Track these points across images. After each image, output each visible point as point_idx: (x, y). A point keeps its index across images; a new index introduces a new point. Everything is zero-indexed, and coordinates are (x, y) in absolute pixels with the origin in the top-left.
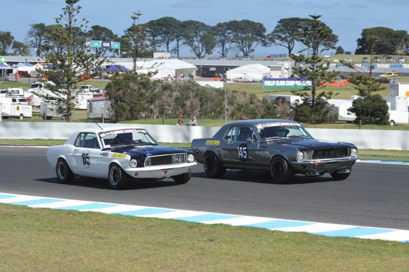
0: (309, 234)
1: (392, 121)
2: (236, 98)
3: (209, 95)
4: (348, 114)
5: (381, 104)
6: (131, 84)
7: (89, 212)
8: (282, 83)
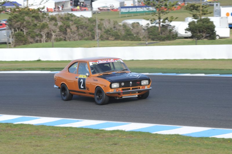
0: (181, 135)
1: (218, 35)
2: (103, 24)
3: (84, 23)
4: (186, 33)
5: (209, 24)
6: (26, 18)
7: (22, 124)
8: (134, 10)
